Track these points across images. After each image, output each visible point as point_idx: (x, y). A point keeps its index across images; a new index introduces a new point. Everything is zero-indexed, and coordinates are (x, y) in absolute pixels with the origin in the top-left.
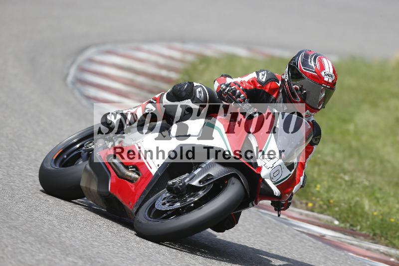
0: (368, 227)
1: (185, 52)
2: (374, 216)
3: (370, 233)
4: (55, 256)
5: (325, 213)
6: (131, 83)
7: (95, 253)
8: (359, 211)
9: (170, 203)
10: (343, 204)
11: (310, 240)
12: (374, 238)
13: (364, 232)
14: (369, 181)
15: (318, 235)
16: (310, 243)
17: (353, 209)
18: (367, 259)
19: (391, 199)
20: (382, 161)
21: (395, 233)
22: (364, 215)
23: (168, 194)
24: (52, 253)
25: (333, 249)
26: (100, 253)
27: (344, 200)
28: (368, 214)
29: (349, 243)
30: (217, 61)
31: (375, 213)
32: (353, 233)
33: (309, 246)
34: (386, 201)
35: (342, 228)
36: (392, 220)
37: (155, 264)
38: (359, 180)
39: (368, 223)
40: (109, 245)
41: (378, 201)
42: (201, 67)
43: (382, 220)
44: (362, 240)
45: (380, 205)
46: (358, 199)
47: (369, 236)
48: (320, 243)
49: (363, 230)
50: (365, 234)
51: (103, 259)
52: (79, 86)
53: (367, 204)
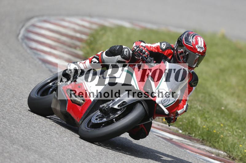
0: (199, 135)
1: (91, 23)
2: (203, 128)
3: (200, 138)
4: (6, 144)
5: (173, 125)
6: (57, 41)
7: (30, 143)
8: (195, 124)
9: (100, 119)
10: (184, 120)
11: (164, 142)
12: (203, 142)
13: (197, 138)
14: (202, 107)
15: (168, 138)
16: (163, 143)
17: (191, 123)
18: (197, 154)
19: (215, 118)
20: (210, 95)
21: (216, 139)
22: (197, 127)
23: (99, 113)
24: (5, 142)
25: (177, 148)
26: (33, 144)
27: (185, 118)
28: (200, 127)
29: (187, 144)
30: (111, 29)
31: (204, 127)
32: (190, 138)
33: (162, 145)
34: (211, 119)
35: (183, 134)
36: (215, 131)
37: (67, 152)
38: (195, 106)
39: (200, 132)
40: (40, 139)
41: (206, 119)
42: (101, 33)
43: (208, 131)
44: (195, 143)
45: (207, 122)
46: (194, 117)
47: (199, 140)
48: (170, 143)
49: (196, 137)
50: (198, 139)
51: (35, 147)
52: (26, 41)
53: (199, 120)
